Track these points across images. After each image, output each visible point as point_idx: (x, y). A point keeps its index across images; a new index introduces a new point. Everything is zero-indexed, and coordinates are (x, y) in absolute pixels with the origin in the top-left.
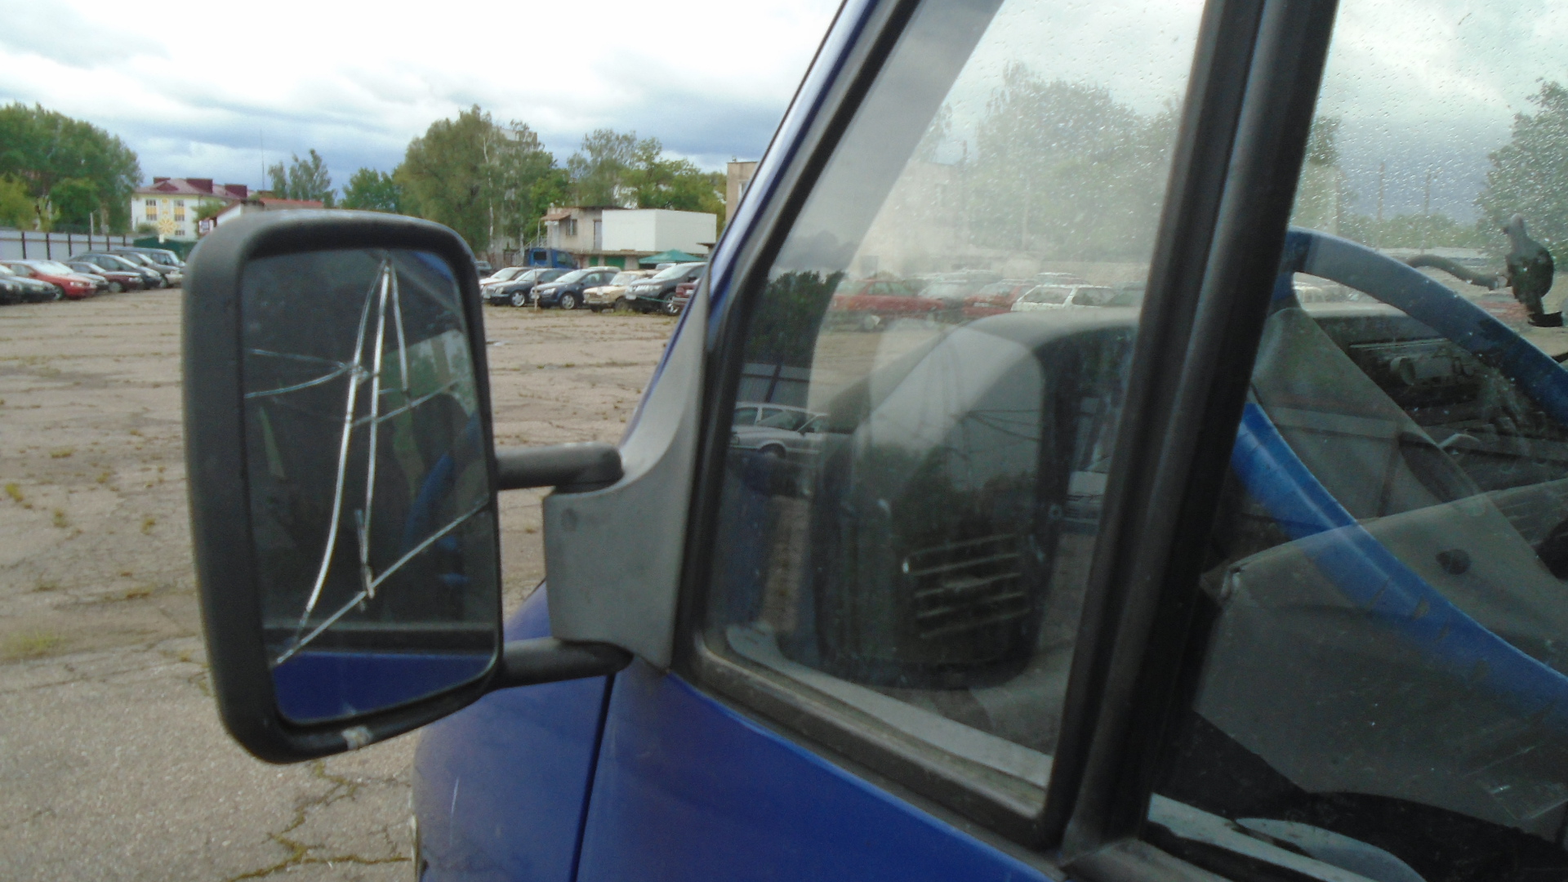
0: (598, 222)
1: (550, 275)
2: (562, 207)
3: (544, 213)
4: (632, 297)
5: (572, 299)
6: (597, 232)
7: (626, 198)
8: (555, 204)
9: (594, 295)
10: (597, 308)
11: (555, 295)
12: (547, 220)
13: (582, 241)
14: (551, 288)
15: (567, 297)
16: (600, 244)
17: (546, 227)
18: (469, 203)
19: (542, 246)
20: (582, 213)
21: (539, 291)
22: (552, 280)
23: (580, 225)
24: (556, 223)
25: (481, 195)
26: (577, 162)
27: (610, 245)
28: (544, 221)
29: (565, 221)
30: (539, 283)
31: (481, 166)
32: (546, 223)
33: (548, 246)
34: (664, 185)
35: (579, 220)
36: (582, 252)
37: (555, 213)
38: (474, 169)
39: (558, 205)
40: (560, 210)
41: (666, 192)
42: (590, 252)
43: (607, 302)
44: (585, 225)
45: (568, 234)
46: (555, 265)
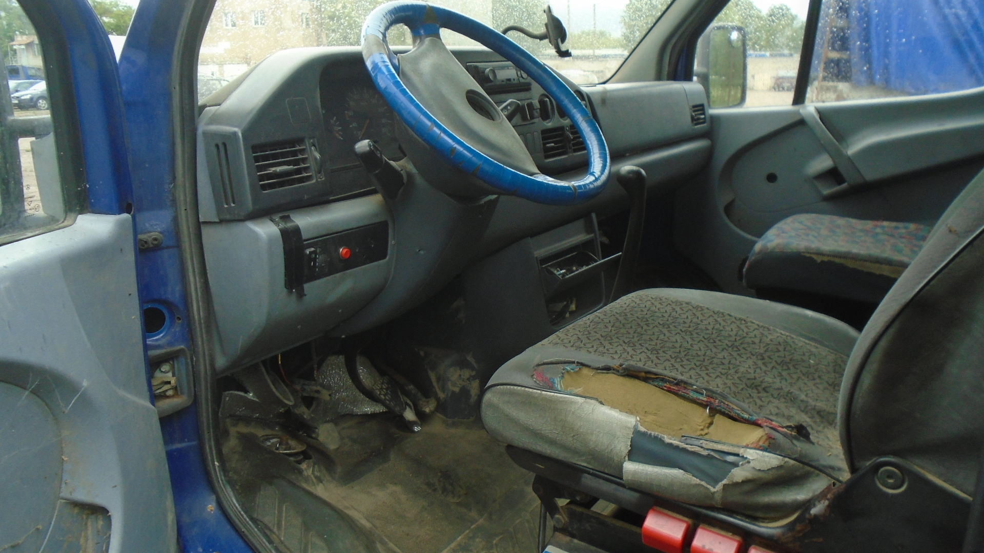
1: (24, 85)
2: (26, 35)
3: (13, 40)
5: (44, 102)
8: (20, 32)
11: (31, 99)
12: (15, 45)
14: (27, 95)
19: (14, 64)
21: (18, 97)
22: (26, 88)
28: (13, 45)
30: (17, 91)
33: (19, 64)
34: (106, 17)
39: (22, 34)
41: (109, 23)
46: (29, 77)
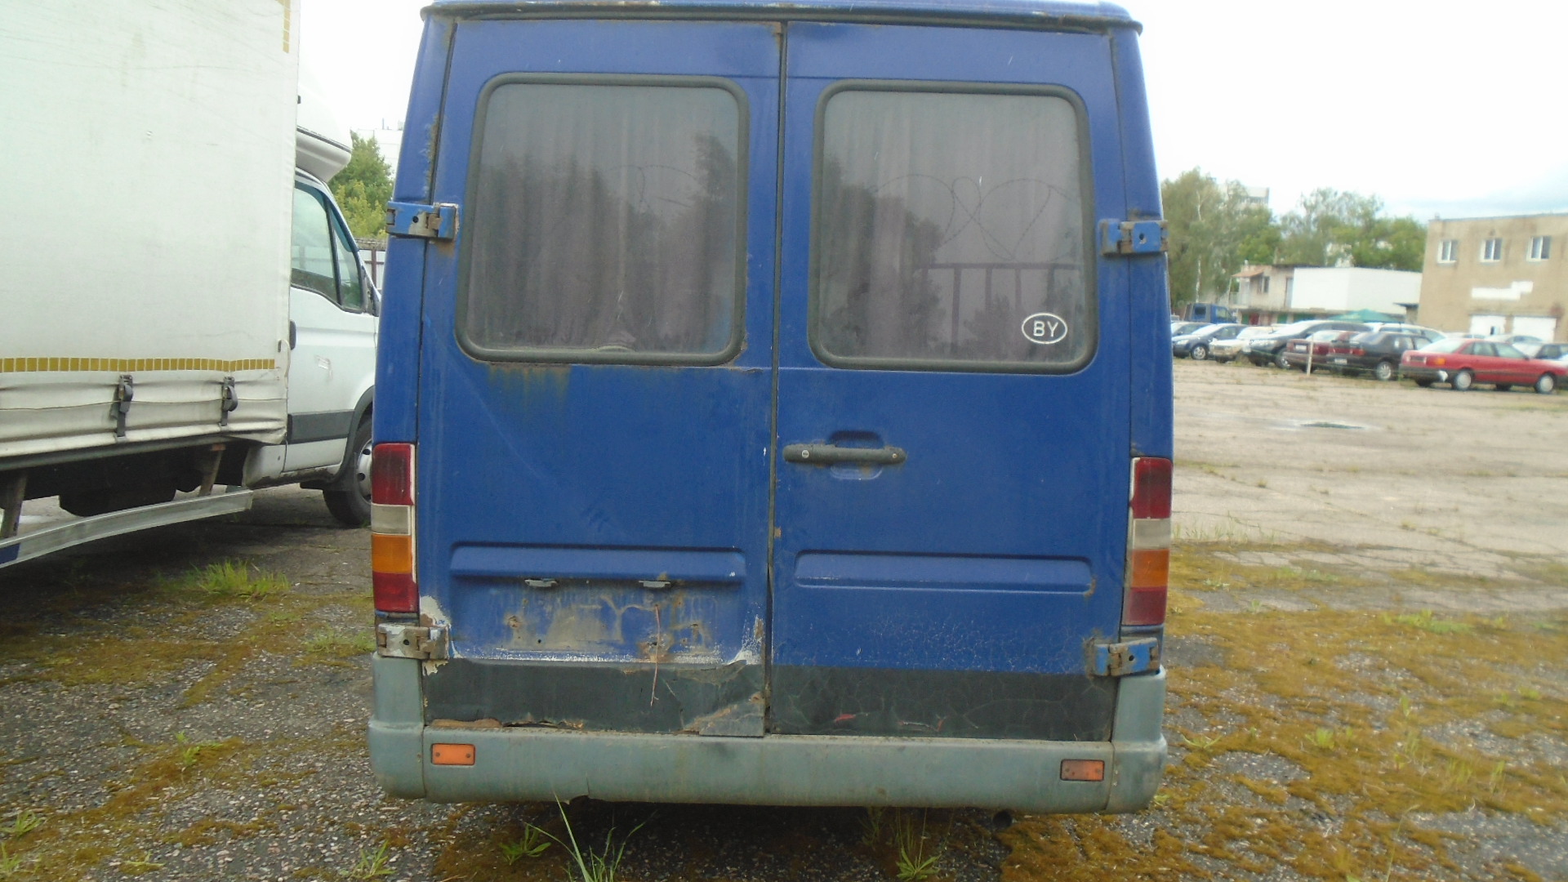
0: (1289, 279)
4: (1248, 351)
6: (1288, 290)
7: (1338, 255)
9: (1221, 348)
10: (1223, 360)
13: (1273, 298)
15: (1198, 348)
16: (1290, 302)
17: (1238, 284)
18: (1179, 258)
20: (1275, 271)
23: (1271, 284)
24: (1248, 280)
25: (1189, 252)
26: (1290, 219)
27: (1298, 304)
29: (1256, 279)
31: (1193, 223)
32: (1238, 280)
35: (1271, 278)
36: (1270, 309)
37: (1248, 270)
38: (1186, 227)
40: (1253, 268)
42: (1279, 310)
43: (1228, 354)
44: (1276, 285)
45: (1259, 292)
